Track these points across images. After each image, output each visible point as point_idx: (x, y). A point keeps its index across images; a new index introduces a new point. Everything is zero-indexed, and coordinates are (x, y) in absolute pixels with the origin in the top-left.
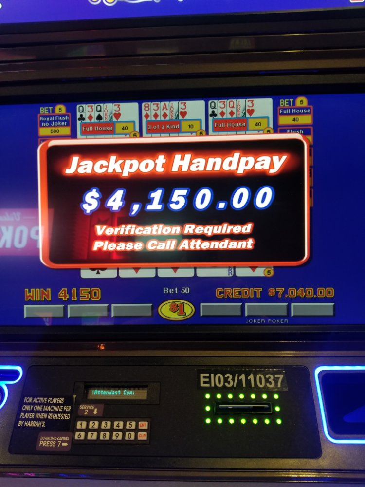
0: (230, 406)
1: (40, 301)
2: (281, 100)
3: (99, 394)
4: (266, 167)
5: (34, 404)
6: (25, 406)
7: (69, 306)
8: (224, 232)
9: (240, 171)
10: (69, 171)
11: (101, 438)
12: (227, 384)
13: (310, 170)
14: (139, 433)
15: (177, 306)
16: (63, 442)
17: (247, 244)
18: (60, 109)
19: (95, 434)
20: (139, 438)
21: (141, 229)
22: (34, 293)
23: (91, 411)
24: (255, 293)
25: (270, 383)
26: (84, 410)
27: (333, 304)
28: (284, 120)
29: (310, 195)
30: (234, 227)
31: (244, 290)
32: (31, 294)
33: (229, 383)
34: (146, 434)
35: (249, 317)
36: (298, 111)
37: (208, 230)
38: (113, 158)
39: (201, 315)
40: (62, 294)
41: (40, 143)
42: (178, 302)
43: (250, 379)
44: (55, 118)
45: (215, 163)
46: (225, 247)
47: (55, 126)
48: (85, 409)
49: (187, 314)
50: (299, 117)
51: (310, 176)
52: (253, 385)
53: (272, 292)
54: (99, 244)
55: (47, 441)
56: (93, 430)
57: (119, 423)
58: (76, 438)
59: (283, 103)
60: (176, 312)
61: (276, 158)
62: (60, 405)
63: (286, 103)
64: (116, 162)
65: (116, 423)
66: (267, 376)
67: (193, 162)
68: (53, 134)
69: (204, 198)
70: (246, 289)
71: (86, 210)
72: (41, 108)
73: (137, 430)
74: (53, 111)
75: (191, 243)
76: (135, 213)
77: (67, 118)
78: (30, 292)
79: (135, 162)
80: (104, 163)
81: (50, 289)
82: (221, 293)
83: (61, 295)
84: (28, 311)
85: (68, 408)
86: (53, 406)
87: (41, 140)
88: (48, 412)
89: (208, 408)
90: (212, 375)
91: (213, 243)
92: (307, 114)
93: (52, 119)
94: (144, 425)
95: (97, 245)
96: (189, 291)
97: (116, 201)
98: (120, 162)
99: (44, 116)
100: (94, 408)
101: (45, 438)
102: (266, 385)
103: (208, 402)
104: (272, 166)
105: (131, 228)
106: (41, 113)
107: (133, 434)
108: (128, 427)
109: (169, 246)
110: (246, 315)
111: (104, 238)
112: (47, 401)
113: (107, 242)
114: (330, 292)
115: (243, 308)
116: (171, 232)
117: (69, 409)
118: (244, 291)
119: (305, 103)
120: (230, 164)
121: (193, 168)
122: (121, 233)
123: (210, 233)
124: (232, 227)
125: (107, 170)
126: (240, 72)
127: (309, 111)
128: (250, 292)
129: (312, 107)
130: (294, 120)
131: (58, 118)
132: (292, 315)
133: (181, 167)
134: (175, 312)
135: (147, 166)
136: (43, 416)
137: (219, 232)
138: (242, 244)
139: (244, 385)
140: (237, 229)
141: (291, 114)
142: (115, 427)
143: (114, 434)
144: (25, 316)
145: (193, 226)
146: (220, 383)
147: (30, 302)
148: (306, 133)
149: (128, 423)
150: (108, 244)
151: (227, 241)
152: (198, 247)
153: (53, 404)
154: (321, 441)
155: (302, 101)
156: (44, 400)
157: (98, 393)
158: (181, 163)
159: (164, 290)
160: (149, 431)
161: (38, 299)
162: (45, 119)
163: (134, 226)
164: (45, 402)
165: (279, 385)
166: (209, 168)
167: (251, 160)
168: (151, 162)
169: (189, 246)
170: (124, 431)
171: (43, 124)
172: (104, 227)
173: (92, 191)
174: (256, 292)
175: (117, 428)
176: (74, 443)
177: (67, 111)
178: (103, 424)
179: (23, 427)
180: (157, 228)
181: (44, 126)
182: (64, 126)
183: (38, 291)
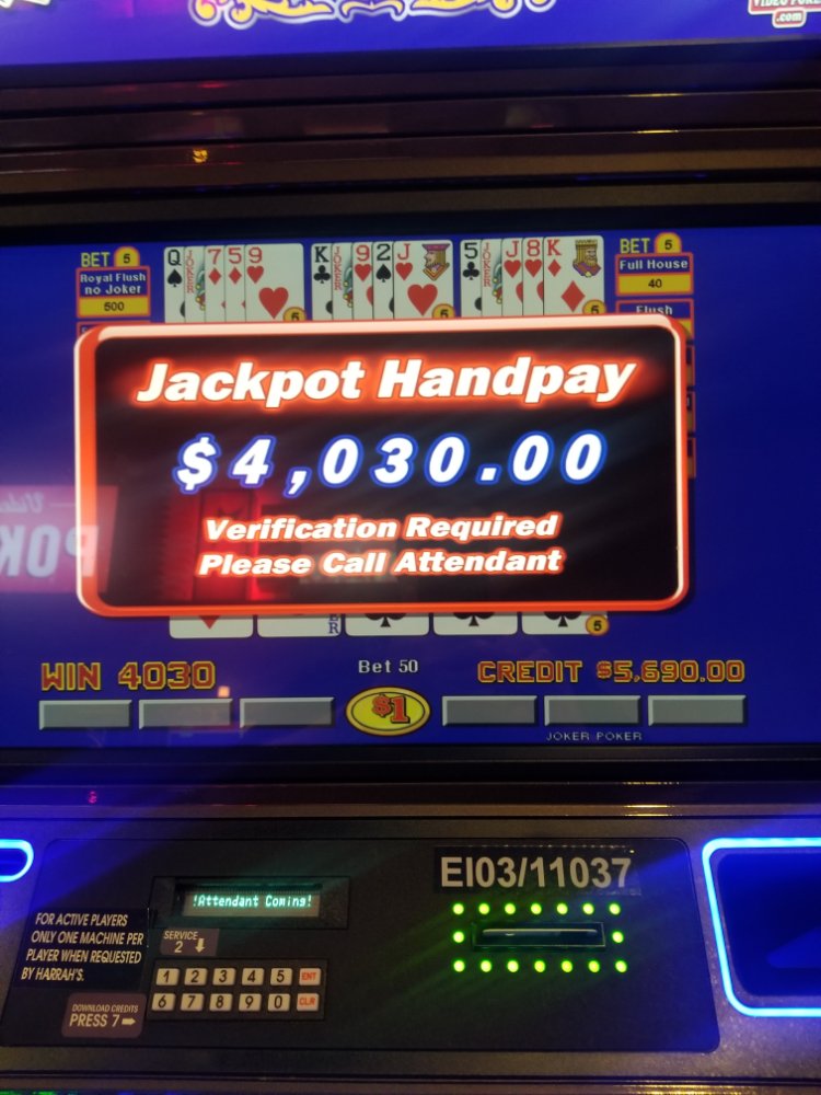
0: (510, 932)
1: (76, 690)
2: (622, 240)
3: (209, 904)
4: (590, 388)
5: (58, 928)
6: (37, 932)
7: (142, 703)
8: (495, 533)
9: (532, 398)
10: (146, 396)
11: (213, 1007)
12: (502, 881)
13: (689, 396)
14: (300, 996)
15: (390, 703)
16: (123, 1015)
17: (548, 561)
18: (127, 257)
19: (199, 997)
20: (300, 1007)
21: (308, 526)
22: (63, 674)
23: (191, 944)
24: (566, 671)
25: (601, 878)
26: (173, 944)
27: (742, 697)
28: (629, 285)
29: (689, 451)
30: (518, 522)
31: (541, 665)
32: (56, 675)
33: (507, 878)
34: (316, 996)
35: (554, 727)
36: (661, 265)
37: (460, 529)
38: (246, 367)
39: (445, 722)
40: (126, 675)
41: (81, 333)
42: (393, 692)
43: (556, 869)
44: (114, 278)
45: (474, 380)
46: (499, 568)
47: (114, 294)
48: (176, 940)
49: (412, 721)
50: (665, 278)
51: (688, 408)
52: (561, 883)
53: (604, 669)
54: (212, 561)
55: (86, 1013)
56: (193, 989)
57: (253, 973)
58: (155, 1006)
59: (628, 245)
60: (388, 717)
61: (611, 369)
62: (118, 929)
63: (633, 246)
64: (252, 375)
65: (247, 972)
66: (595, 862)
67: (426, 376)
68: (111, 313)
69: (448, 459)
70: (546, 663)
71: (185, 485)
72: (84, 254)
73: (294, 989)
74: (111, 261)
75: (421, 559)
76: (296, 493)
77: (142, 277)
78: (52, 670)
79: (295, 376)
80: (226, 377)
81: (98, 664)
82: (489, 672)
83: (125, 677)
84: (49, 714)
85: (137, 938)
86: (101, 933)
87: (83, 326)
88: (90, 947)
89: (459, 937)
90: (469, 861)
91: (471, 559)
92: (680, 270)
93: (108, 278)
94: (312, 976)
95: (208, 563)
96: (416, 669)
97: (253, 464)
98: (262, 375)
99: (89, 273)
100: (199, 936)
101: (85, 1008)
102: (591, 883)
103: (459, 923)
104: (602, 386)
105: (286, 524)
106: (83, 265)
107: (286, 997)
108: (274, 981)
109: (373, 564)
110: (547, 722)
111: (223, 546)
112: (89, 922)
113: (229, 557)
114: (735, 669)
115: (539, 706)
116: (376, 533)
117: (140, 940)
118: (542, 667)
119: (676, 247)
120: (510, 381)
121: (427, 391)
122: (264, 536)
123: (463, 537)
124: (514, 523)
125: (231, 395)
126: (530, 176)
127: (684, 264)
128: (556, 670)
129: (690, 255)
130: (652, 284)
131: (121, 276)
132: (651, 722)
133: (398, 387)
134: (384, 716)
135: (322, 385)
136: (77, 956)
137: (485, 533)
138: (537, 562)
139: (542, 883)
140: (525, 528)
141: (645, 271)
142: (245, 981)
143: (243, 997)
144: (42, 725)
145: (426, 521)
146: (486, 878)
147: (54, 694)
148: (679, 312)
149: (275, 972)
150: (233, 561)
151: (503, 554)
152: (437, 569)
153: (103, 928)
154: (719, 1012)
155: (668, 243)
156: (82, 919)
157: (206, 902)
158: (400, 378)
159: (361, 667)
160: (325, 990)
161: (71, 686)
162: (91, 279)
163: (293, 521)
164: (85, 924)
165: (621, 883)
166: (462, 391)
167: (556, 372)
168: (330, 377)
169: (418, 567)
170: (265, 989)
171: (88, 290)
172: (225, 522)
173: (198, 441)
174: (569, 669)
175: (250, 983)
176: (150, 1020)
177: (143, 261)
178: (218, 973)
179: (32, 982)
180: (345, 525)
181: (89, 295)
182: (136, 294)
183: (71, 667)
